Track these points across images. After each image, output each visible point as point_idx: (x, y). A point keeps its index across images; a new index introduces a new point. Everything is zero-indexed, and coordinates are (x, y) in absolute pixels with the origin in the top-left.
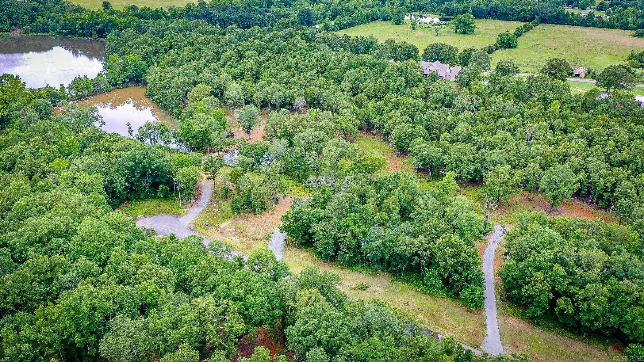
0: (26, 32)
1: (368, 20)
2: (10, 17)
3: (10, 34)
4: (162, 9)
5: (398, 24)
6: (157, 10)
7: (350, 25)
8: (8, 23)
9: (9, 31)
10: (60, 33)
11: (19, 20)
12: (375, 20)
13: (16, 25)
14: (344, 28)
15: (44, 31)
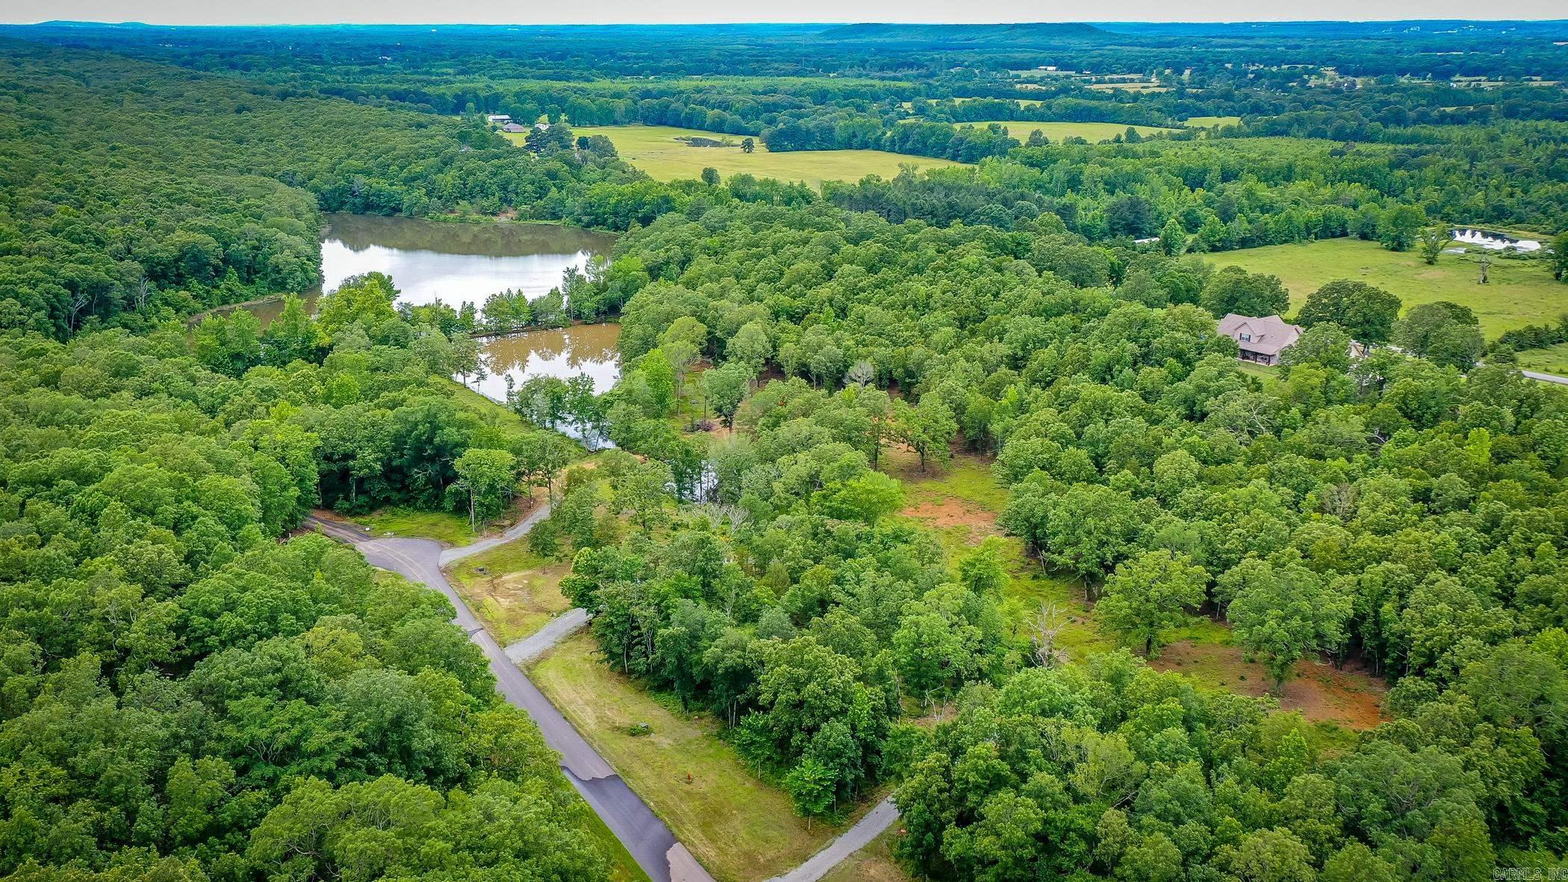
0: (522, 217)
1: (1309, 234)
2: (504, 188)
3: (495, 219)
4: (803, 185)
5: (1394, 249)
6: (791, 186)
7: (1245, 243)
8: (496, 199)
9: (493, 214)
10: (579, 221)
11: (517, 194)
12: (1334, 236)
13: (509, 202)
14: (1223, 249)
15: (555, 216)
